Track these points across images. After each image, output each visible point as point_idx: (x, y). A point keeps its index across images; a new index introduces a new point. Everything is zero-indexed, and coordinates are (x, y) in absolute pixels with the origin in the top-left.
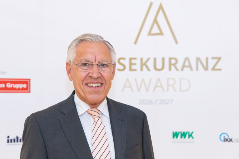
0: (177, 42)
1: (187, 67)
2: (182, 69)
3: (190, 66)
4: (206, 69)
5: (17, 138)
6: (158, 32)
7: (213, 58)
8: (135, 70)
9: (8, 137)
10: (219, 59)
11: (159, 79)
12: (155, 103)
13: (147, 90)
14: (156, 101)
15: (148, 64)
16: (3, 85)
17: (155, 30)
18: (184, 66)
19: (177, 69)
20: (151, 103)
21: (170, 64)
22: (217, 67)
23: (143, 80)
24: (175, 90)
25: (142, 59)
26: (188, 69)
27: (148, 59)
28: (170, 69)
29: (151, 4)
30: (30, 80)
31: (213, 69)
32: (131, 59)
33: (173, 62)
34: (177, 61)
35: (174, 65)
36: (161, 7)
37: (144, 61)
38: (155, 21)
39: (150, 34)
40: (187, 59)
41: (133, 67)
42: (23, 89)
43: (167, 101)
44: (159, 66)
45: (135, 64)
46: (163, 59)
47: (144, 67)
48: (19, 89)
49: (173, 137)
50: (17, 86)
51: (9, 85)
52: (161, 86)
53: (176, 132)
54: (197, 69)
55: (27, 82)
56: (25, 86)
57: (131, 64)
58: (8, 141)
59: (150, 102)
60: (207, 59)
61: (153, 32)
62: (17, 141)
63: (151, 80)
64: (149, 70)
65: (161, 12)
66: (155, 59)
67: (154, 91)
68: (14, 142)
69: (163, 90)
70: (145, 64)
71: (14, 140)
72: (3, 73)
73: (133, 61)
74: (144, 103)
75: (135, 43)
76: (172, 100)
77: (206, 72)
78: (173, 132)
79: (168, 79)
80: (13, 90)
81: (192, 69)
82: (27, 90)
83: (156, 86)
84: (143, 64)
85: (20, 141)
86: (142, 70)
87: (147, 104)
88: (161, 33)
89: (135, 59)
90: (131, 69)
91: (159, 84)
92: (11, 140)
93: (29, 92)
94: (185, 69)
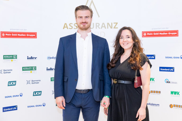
0: (99, 17)
1: (103, 27)
3: (105, 27)
4: (111, 28)
5: (32, 57)
7: (114, 23)
9: (28, 57)
10: (117, 23)
16: (25, 35)
18: (102, 27)
21: (96, 26)
22: (116, 27)
26: (104, 28)
30: (36, 33)
31: (114, 28)
36: (92, 2)
40: (103, 24)
42: (34, 37)
48: (32, 37)
50: (31, 35)
51: (28, 35)
54: (108, 28)
55: (35, 34)
56: (34, 35)
58: (28, 59)
60: (112, 23)
62: (32, 59)
68: (30, 59)
71: (30, 58)
72: (25, 30)
77: (112, 29)
80: (29, 37)
82: (35, 37)
85: (33, 59)
92: (29, 58)
93: (36, 38)
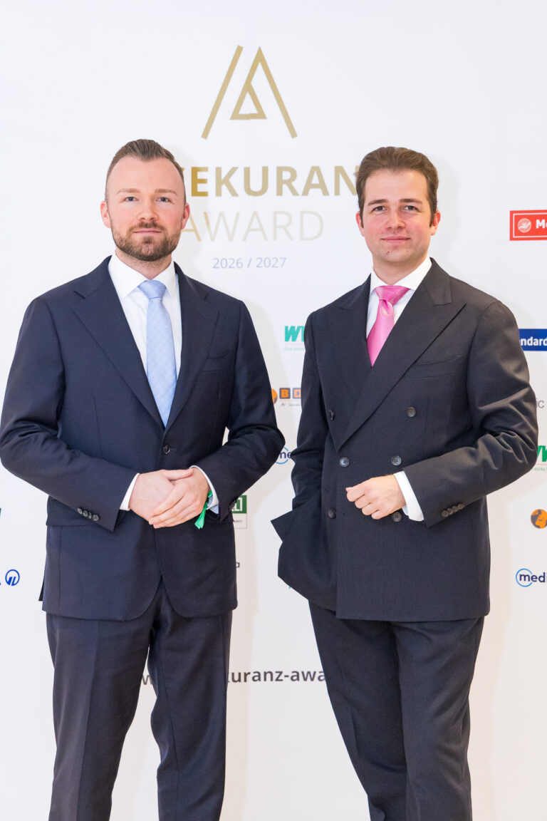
2: (305, 193)
6: (254, 111)
8: (205, 194)
11: (255, 214)
12: (249, 265)
13: (231, 239)
14: (251, 259)
15: (232, 180)
17: (248, 107)
19: (294, 193)
20: (240, 265)
21: (280, 182)
23: (221, 215)
24: (291, 238)
25: (219, 170)
27: (233, 170)
28: (280, 192)
29: (239, 50)
32: (195, 171)
33: (286, 175)
34: (294, 173)
35: (289, 183)
37: (224, 175)
38: (248, 88)
39: (236, 115)
41: (201, 188)
43: (273, 263)
44: (256, 185)
45: (204, 181)
46: (265, 170)
47: (224, 188)
49: (287, 339)
52: (261, 229)
53: (293, 328)
57: (196, 181)
59: (237, 263)
61: (242, 111)
63: (238, 214)
64: (234, 193)
65: (260, 67)
66: (247, 171)
67: (245, 239)
69: (266, 238)
70: (226, 181)
73: (200, 175)
74: (224, 265)
75: (205, 135)
76: (285, 259)
78: (286, 328)
79: (275, 213)
81: (325, 193)
83: (249, 229)
84: (223, 181)
86: (219, 193)
87: (230, 267)
88: (260, 115)
89: (206, 169)
90: (195, 193)
91: (255, 225)
94: (312, 191)
